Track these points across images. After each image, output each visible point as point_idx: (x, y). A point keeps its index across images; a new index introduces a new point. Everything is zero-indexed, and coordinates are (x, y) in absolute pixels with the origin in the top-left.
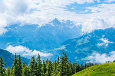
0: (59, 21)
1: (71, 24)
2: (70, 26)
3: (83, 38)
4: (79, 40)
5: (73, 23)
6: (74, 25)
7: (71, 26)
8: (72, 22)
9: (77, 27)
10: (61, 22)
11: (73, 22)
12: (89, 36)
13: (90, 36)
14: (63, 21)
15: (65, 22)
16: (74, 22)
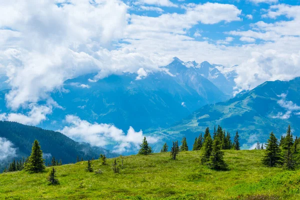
0: (183, 64)
1: (211, 69)
2: (210, 74)
3: (236, 103)
4: (229, 107)
5: (217, 67)
6: (218, 71)
7: (212, 75)
8: (213, 66)
9: (225, 76)
10: (188, 66)
11: (217, 65)
12: (251, 97)
13: (254, 96)
14: (194, 63)
15: (198, 67)
16: (219, 66)
